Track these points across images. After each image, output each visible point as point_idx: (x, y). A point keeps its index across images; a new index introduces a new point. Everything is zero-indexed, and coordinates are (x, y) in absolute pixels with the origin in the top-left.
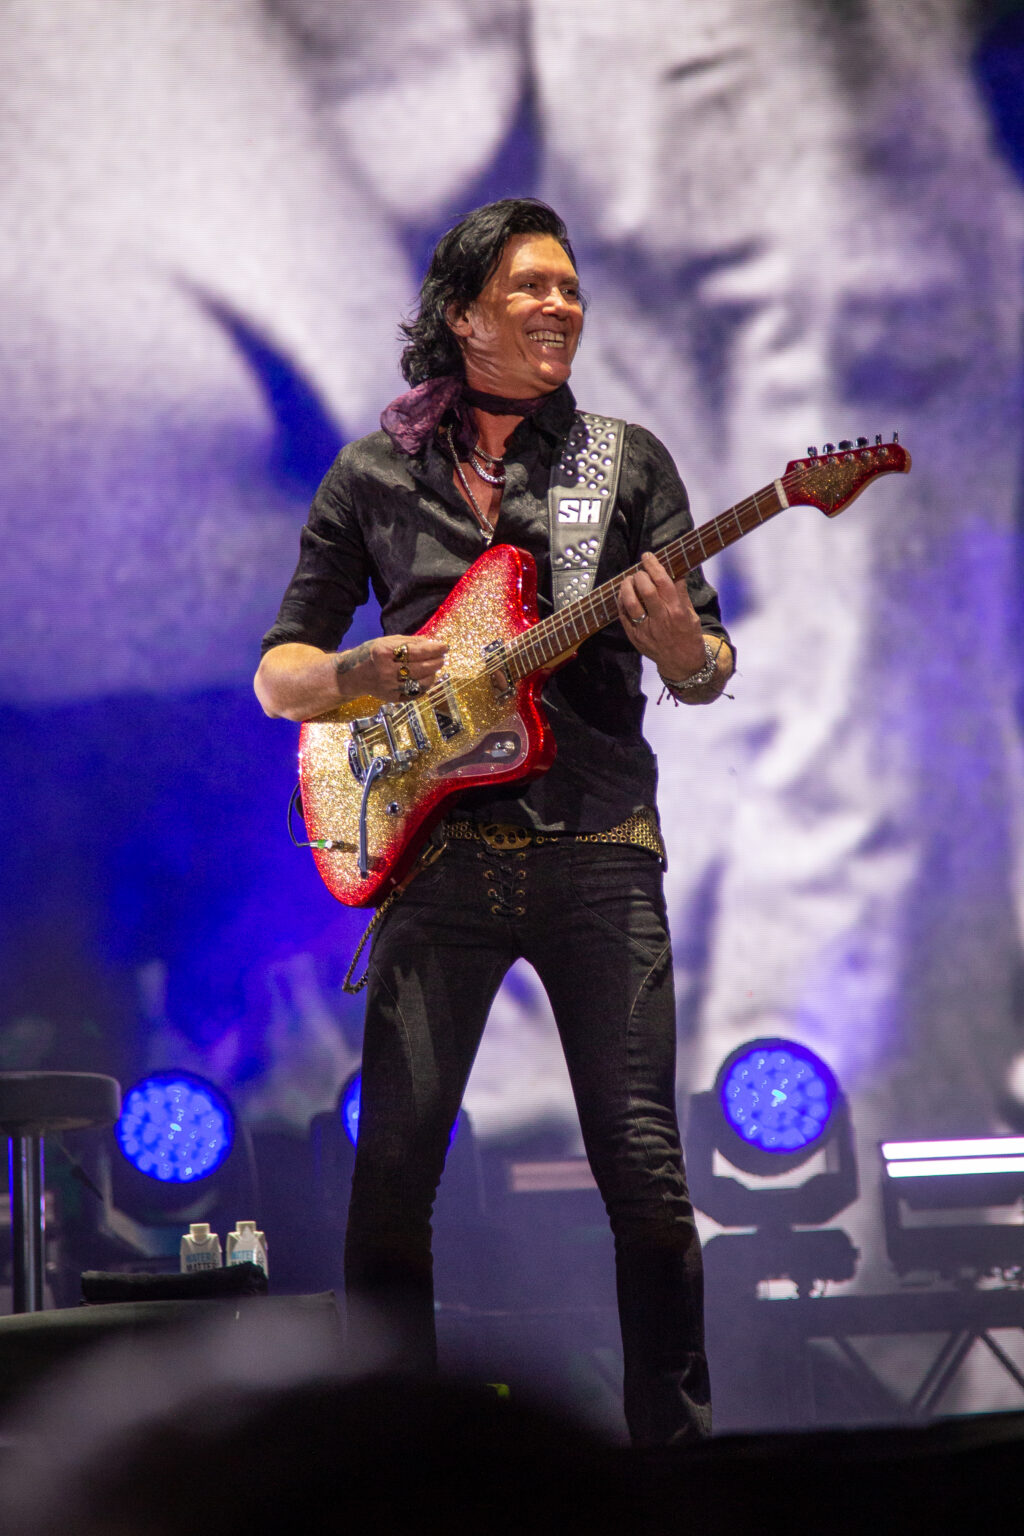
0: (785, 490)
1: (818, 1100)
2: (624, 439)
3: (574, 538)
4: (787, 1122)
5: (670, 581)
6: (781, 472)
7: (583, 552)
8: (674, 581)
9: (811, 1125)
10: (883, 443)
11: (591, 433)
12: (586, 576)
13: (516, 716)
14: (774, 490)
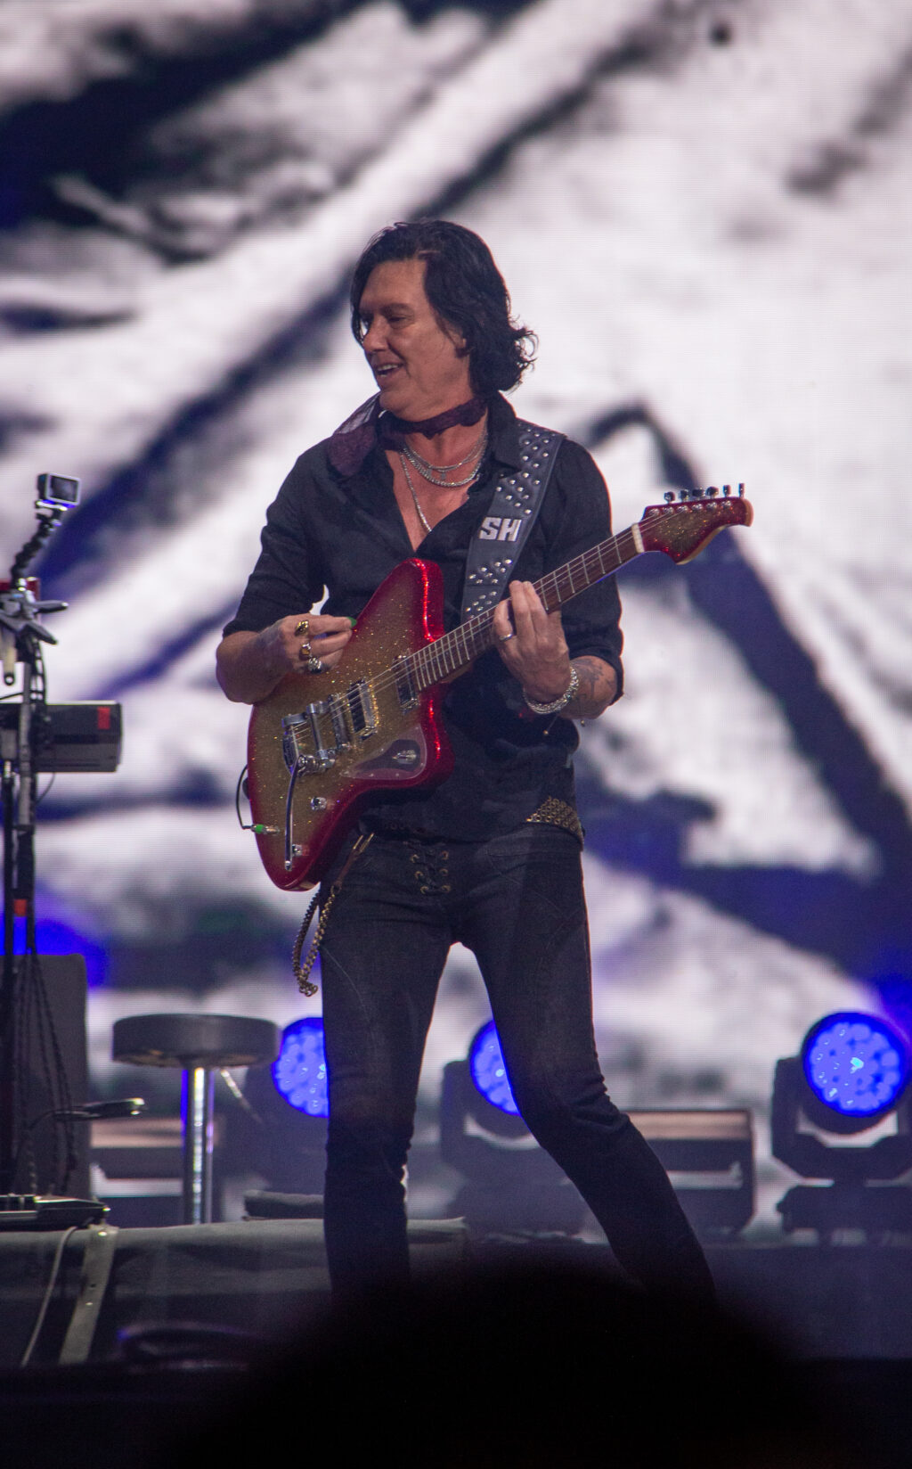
0: (642, 534)
1: (892, 1069)
4: (863, 1087)
5: (543, 614)
6: (639, 517)
8: (548, 613)
9: (884, 1092)
10: (730, 496)
12: (494, 593)
13: (418, 728)
14: (631, 534)
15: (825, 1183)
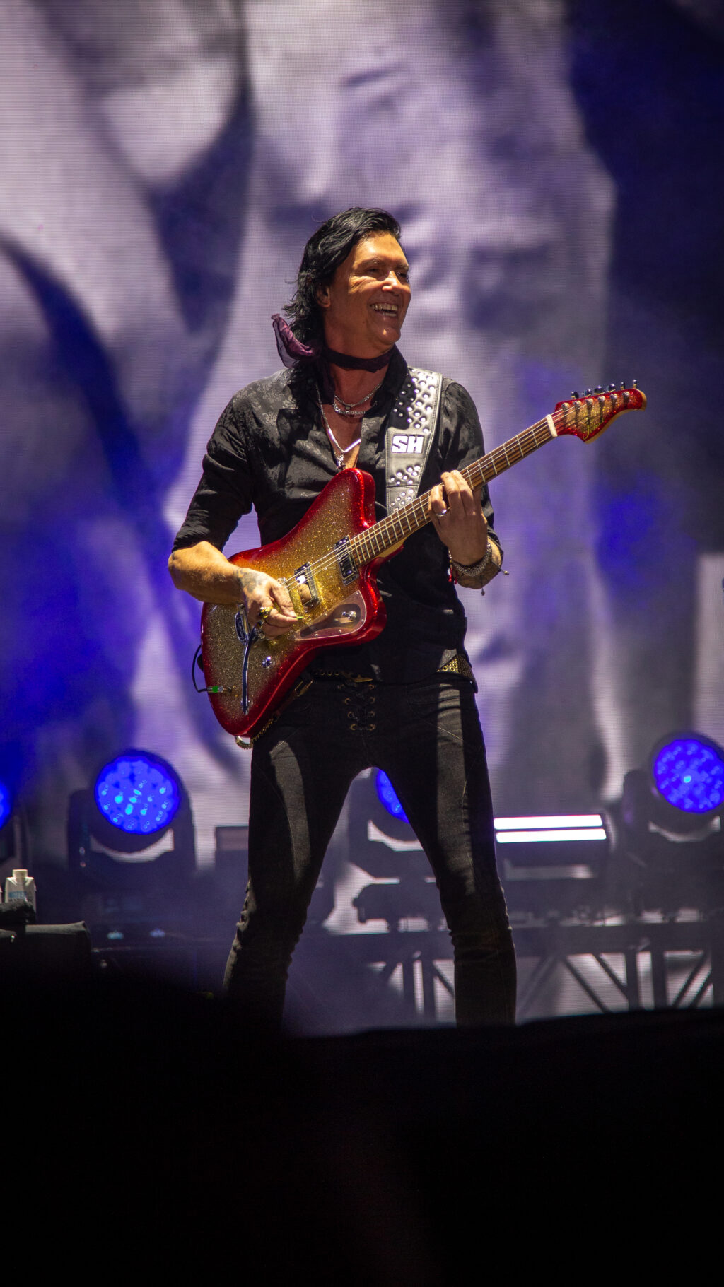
0: (555, 423)
2: (442, 391)
3: (403, 464)
7: (410, 474)
11: (417, 385)
12: (411, 491)
13: (358, 593)
14: (547, 423)
15: (394, 881)
